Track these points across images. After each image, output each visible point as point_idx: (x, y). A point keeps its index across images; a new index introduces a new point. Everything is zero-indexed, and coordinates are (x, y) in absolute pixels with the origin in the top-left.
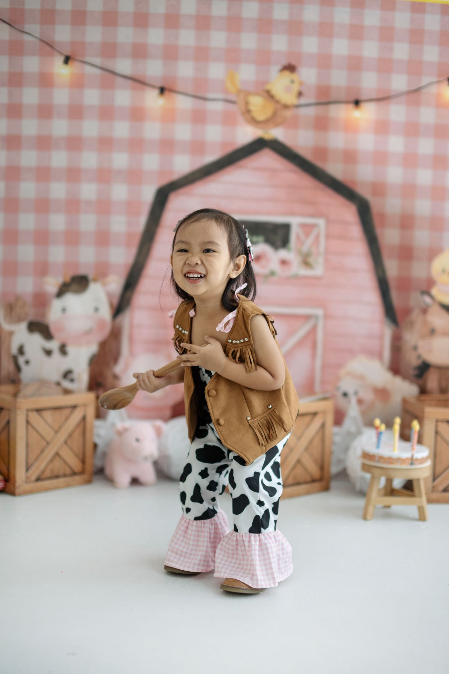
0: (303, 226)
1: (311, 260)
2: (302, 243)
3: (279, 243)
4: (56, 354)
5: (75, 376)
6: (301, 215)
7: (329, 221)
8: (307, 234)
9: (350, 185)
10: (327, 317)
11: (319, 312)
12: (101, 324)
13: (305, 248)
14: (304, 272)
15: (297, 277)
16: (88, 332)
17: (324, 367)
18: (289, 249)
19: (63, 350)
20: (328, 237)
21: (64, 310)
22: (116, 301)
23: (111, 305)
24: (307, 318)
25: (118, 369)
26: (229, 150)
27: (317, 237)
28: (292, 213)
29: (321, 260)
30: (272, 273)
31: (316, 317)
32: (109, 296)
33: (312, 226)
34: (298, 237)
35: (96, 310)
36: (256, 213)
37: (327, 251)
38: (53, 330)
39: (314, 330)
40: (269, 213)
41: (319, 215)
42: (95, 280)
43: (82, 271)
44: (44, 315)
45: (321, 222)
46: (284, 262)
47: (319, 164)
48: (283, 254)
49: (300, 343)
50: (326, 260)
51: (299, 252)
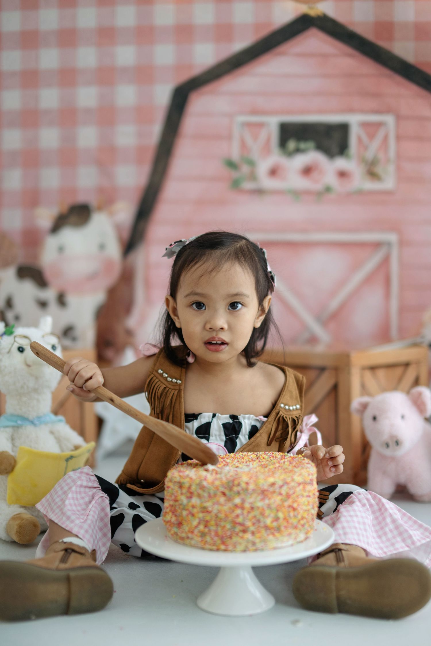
0: (365, 125)
1: (379, 170)
2: (366, 148)
3: (335, 148)
4: (53, 306)
5: (78, 332)
6: (363, 111)
7: (399, 118)
8: (372, 136)
9: (424, 68)
10: (402, 243)
11: (393, 237)
12: (108, 264)
13: (370, 155)
14: (369, 185)
15: (360, 193)
16: (92, 277)
17: (402, 310)
18: (348, 157)
19: (61, 300)
20: (399, 138)
21: (61, 249)
22: (126, 234)
23: (120, 239)
24: (377, 245)
25: (132, 322)
26: (264, 32)
27: (386, 139)
28: (351, 110)
29: (391, 168)
30: (328, 189)
31: (389, 244)
32: (118, 228)
33: (379, 125)
34: (360, 140)
35: (102, 247)
36: (302, 112)
37: (399, 156)
38: (48, 274)
39: (386, 261)
40: (320, 112)
41: (388, 111)
42: (100, 208)
43: (82, 198)
44: (36, 256)
45: (389, 119)
46: (342, 174)
47: (383, 44)
48: (340, 163)
49: (368, 280)
50: (399, 169)
51: (363, 160)
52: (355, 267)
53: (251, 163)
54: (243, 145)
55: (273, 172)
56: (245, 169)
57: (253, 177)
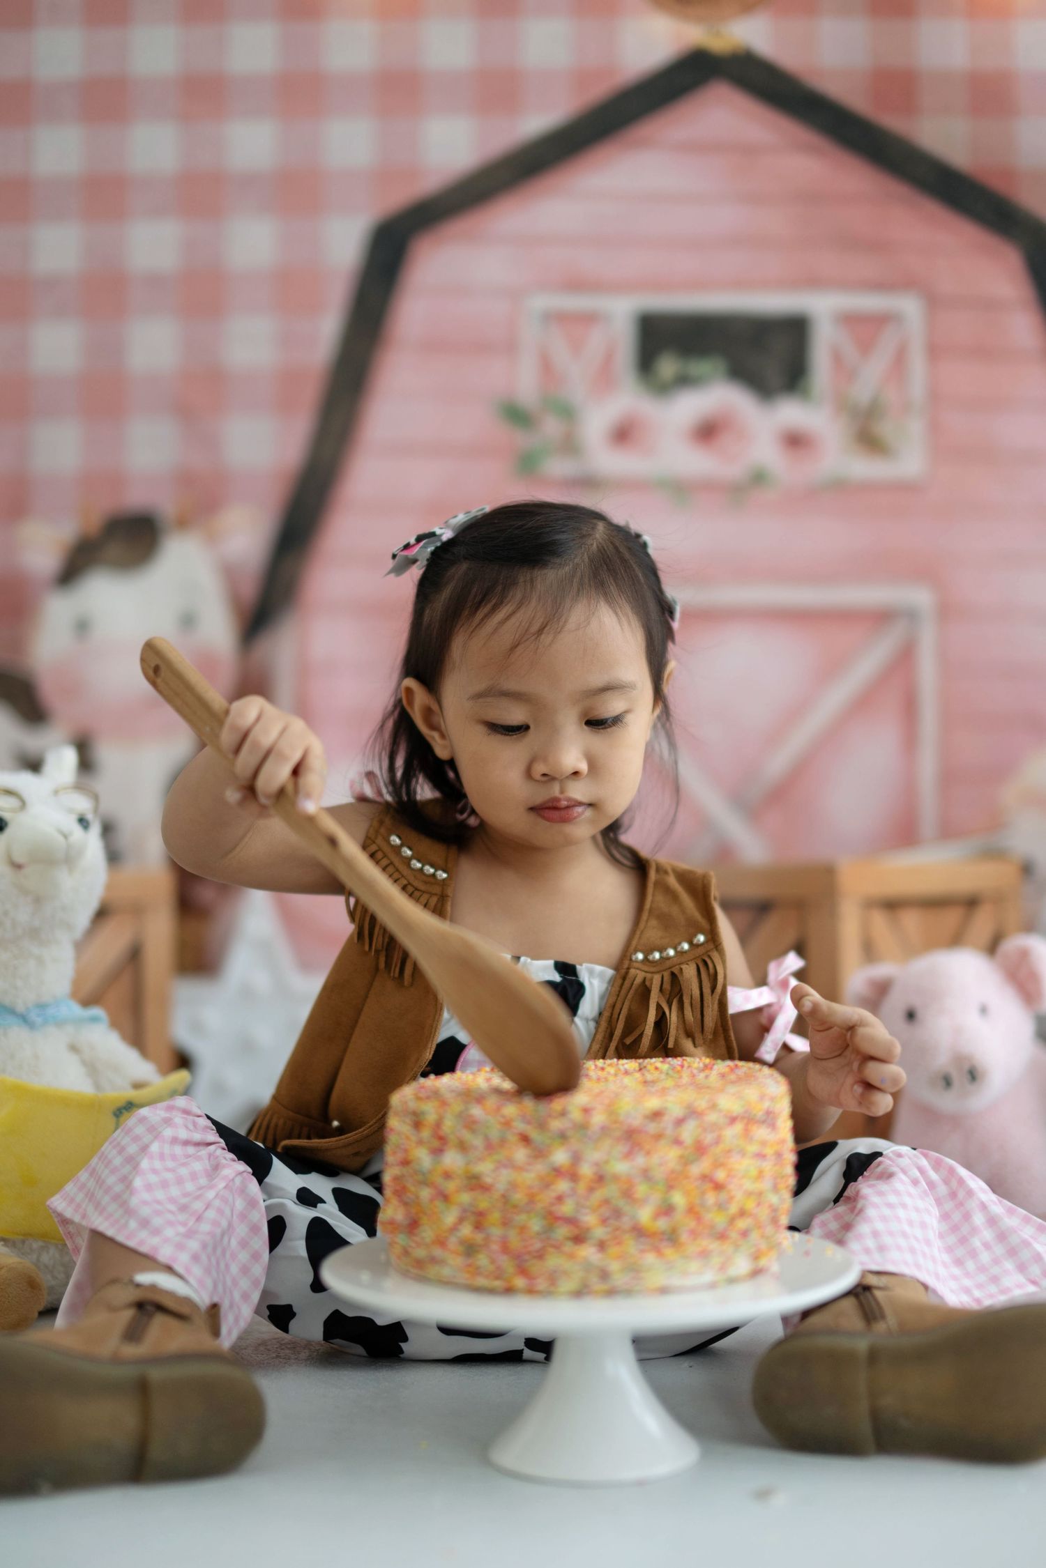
0: (851, 320)
1: (886, 429)
2: (852, 375)
3: (774, 376)
6: (844, 285)
7: (934, 302)
8: (866, 346)
9: (997, 184)
10: (947, 612)
11: (920, 597)
13: (863, 391)
14: (863, 468)
15: (840, 488)
17: (949, 778)
18: (808, 396)
20: (935, 351)
21: (82, 627)
22: (250, 589)
23: (235, 600)
24: (881, 618)
26: (598, 92)
27: (900, 360)
28: (814, 282)
29: (916, 427)
30: (759, 478)
31: (912, 615)
32: (229, 573)
33: (881, 321)
34: (837, 358)
35: (188, 620)
37: (935, 397)
39: (905, 658)
40: (739, 284)
41: (902, 283)
42: (183, 523)
43: (136, 498)
44: (18, 644)
45: (909, 307)
46: (795, 441)
47: (892, 122)
48: (790, 412)
49: (863, 703)
50: (935, 429)
51: (844, 406)
52: (829, 670)
53: (567, 413)
54: (547, 367)
55: (623, 434)
56: (551, 427)
57: (570, 446)
